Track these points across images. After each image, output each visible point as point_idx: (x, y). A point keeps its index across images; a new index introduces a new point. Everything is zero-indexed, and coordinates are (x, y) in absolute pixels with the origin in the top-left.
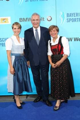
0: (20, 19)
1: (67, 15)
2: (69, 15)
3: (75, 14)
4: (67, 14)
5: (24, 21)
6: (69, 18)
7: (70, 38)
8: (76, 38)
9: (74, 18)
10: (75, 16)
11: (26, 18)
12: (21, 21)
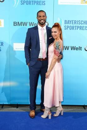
0: (14, 22)
1: (65, 22)
2: (67, 22)
3: (74, 22)
4: (65, 20)
5: (18, 25)
6: (67, 25)
7: (67, 47)
8: (73, 47)
9: (72, 25)
10: (73, 23)
11: (21, 23)
12: (15, 25)
